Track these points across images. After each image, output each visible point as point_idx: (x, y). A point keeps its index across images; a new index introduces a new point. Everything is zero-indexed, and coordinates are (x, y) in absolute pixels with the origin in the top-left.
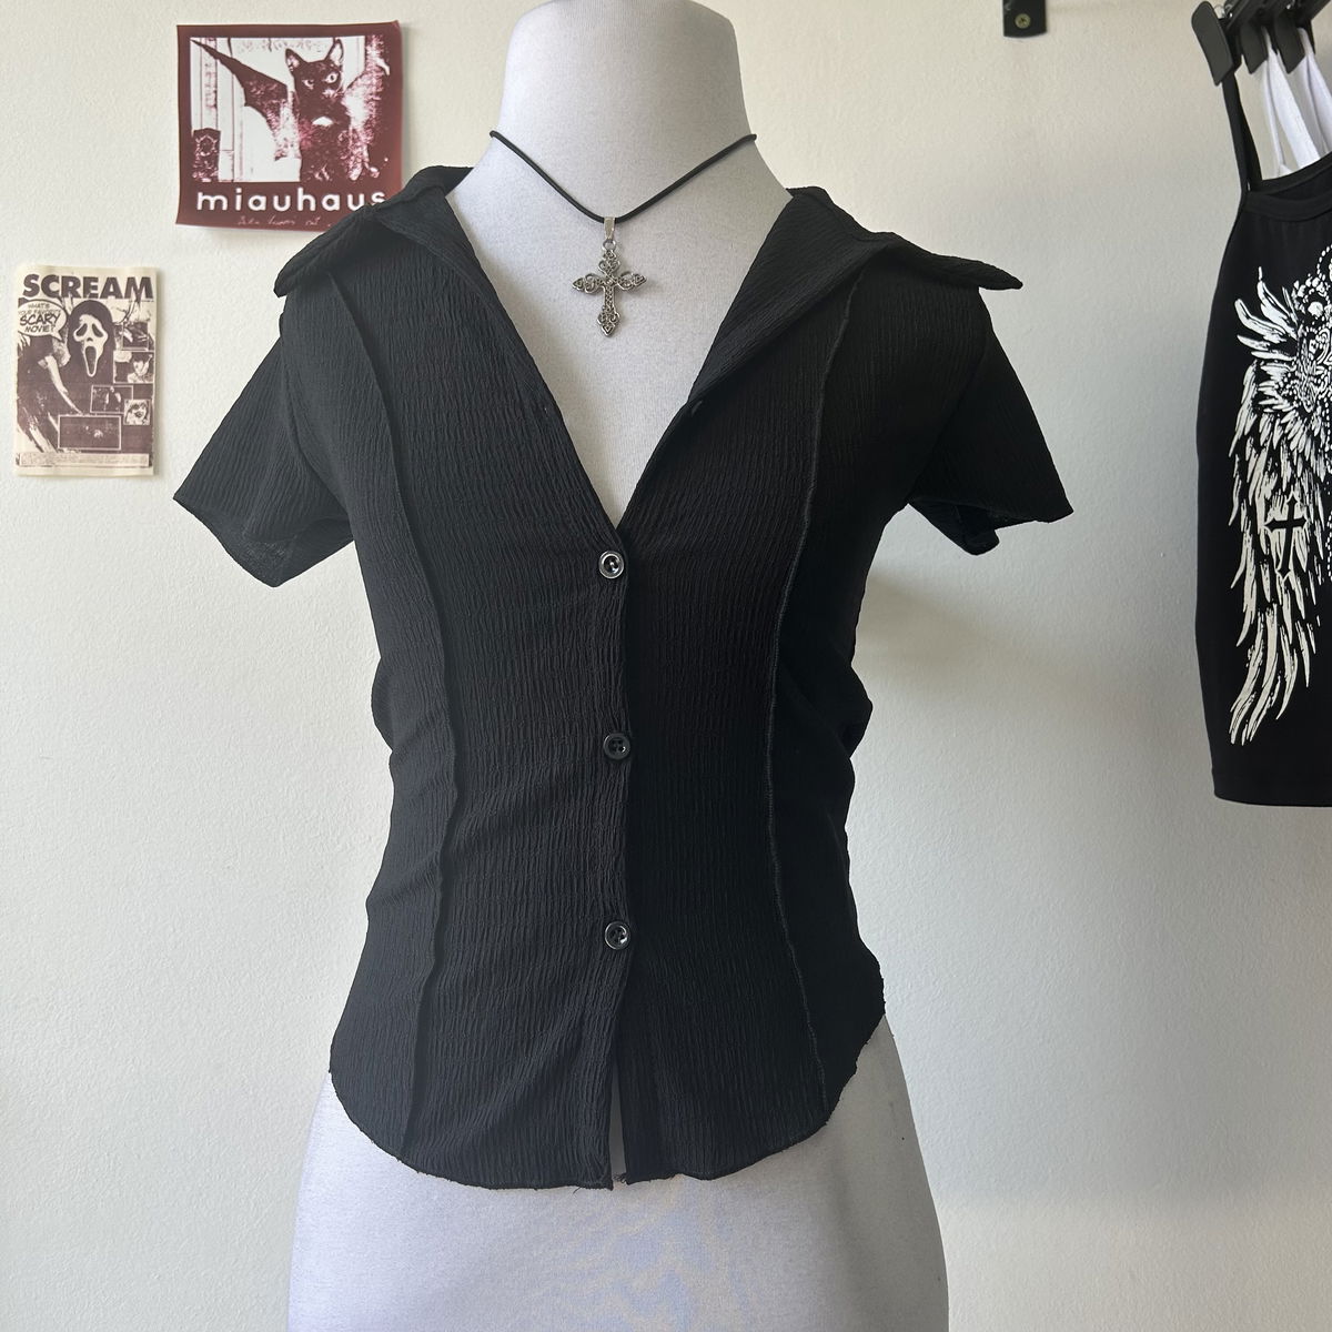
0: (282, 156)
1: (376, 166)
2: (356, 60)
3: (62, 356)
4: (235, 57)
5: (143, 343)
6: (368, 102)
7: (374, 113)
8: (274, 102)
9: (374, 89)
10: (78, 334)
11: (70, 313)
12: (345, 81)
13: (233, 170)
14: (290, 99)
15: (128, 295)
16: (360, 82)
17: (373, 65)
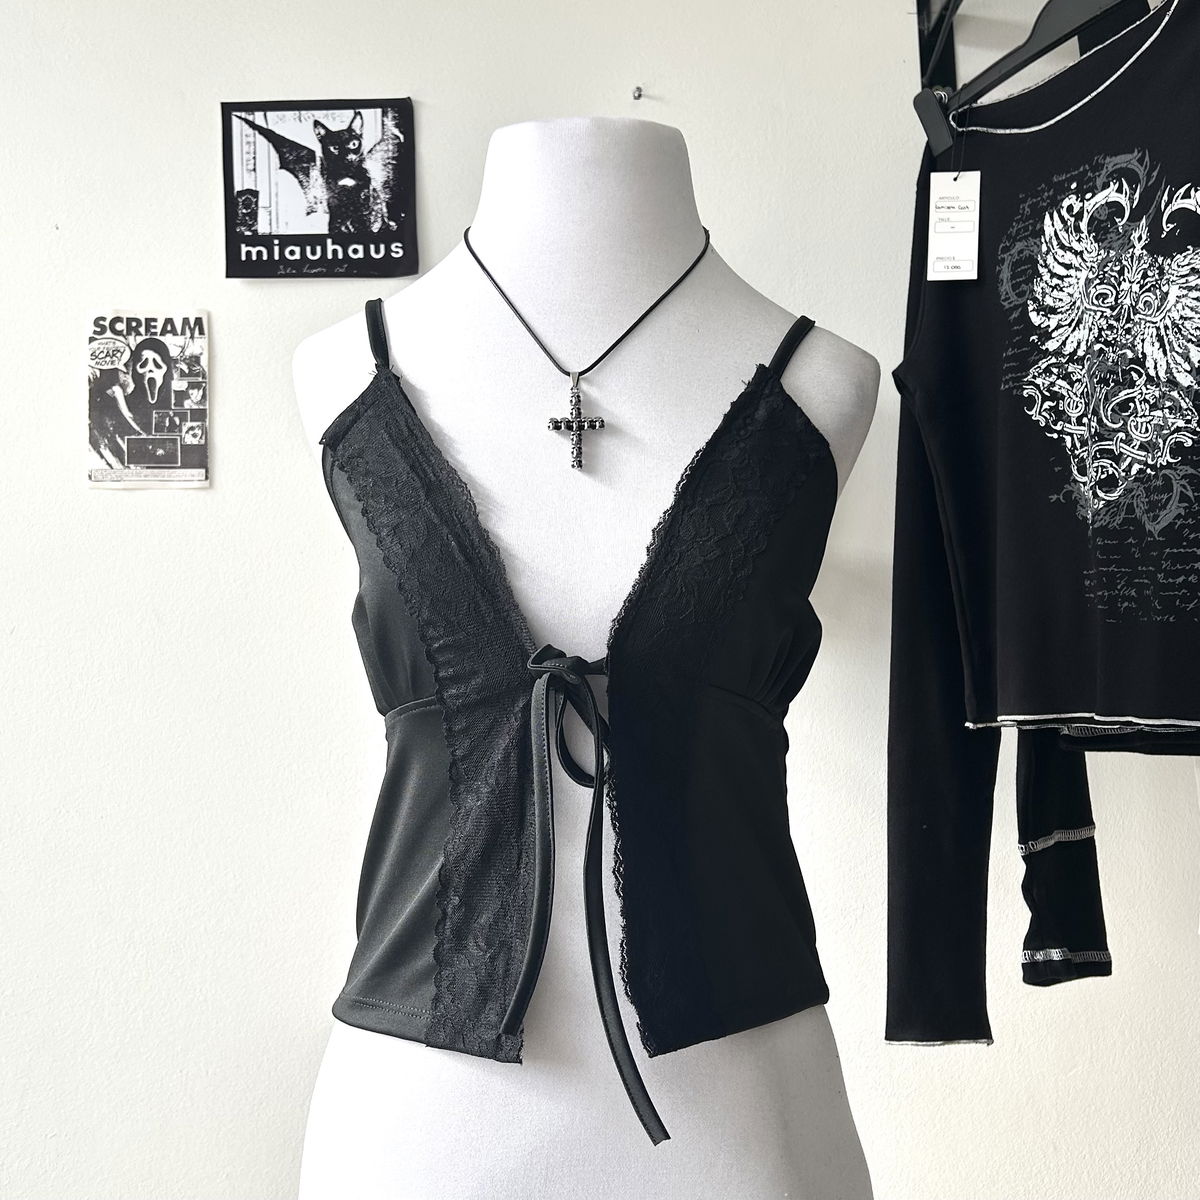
0: (312, 212)
1: (394, 221)
2: (373, 129)
3: (128, 385)
4: (272, 128)
5: (196, 372)
6: (385, 165)
7: (391, 175)
8: (305, 165)
9: (390, 154)
10: (142, 367)
11: (133, 349)
12: (365, 148)
13: (270, 225)
14: (318, 162)
15: (183, 333)
16: (378, 147)
17: (389, 133)
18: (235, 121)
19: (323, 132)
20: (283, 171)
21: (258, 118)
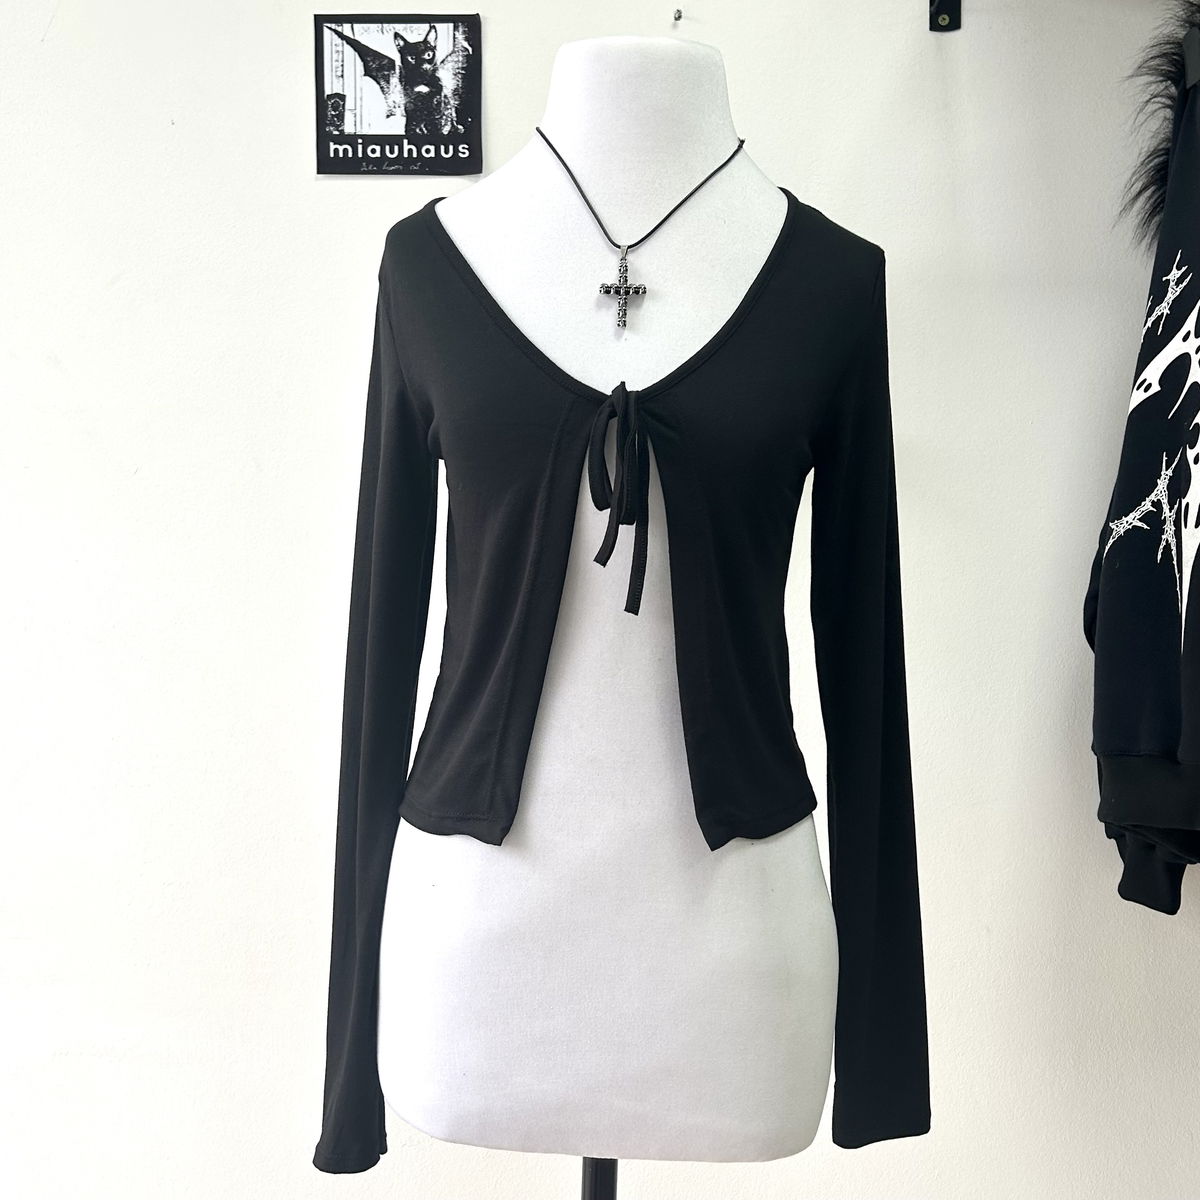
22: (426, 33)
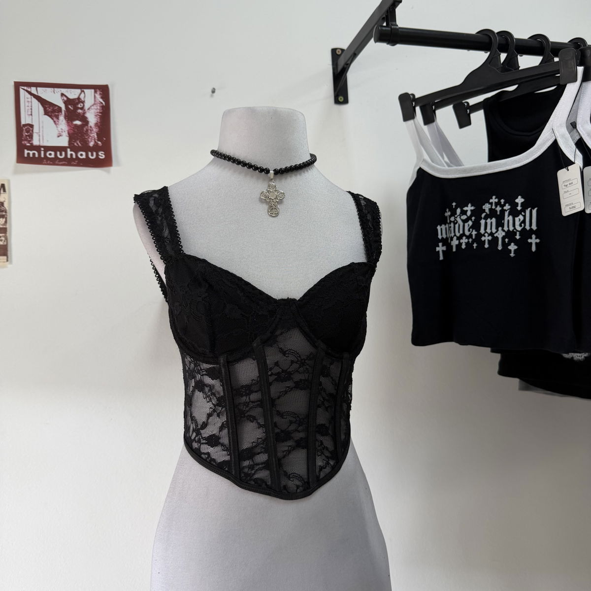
0: (60, 136)
1: (100, 142)
2: (90, 99)
4: (40, 95)
5: (2, 211)
6: (96, 116)
7: (99, 120)
8: (57, 114)
9: (98, 111)
12: (87, 106)
13: (39, 141)
14: (63, 113)
16: (92, 107)
17: (98, 101)
18: (21, 90)
19: (65, 99)
20: (46, 116)
21: (33, 90)
22: (79, 94)
